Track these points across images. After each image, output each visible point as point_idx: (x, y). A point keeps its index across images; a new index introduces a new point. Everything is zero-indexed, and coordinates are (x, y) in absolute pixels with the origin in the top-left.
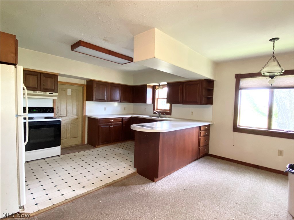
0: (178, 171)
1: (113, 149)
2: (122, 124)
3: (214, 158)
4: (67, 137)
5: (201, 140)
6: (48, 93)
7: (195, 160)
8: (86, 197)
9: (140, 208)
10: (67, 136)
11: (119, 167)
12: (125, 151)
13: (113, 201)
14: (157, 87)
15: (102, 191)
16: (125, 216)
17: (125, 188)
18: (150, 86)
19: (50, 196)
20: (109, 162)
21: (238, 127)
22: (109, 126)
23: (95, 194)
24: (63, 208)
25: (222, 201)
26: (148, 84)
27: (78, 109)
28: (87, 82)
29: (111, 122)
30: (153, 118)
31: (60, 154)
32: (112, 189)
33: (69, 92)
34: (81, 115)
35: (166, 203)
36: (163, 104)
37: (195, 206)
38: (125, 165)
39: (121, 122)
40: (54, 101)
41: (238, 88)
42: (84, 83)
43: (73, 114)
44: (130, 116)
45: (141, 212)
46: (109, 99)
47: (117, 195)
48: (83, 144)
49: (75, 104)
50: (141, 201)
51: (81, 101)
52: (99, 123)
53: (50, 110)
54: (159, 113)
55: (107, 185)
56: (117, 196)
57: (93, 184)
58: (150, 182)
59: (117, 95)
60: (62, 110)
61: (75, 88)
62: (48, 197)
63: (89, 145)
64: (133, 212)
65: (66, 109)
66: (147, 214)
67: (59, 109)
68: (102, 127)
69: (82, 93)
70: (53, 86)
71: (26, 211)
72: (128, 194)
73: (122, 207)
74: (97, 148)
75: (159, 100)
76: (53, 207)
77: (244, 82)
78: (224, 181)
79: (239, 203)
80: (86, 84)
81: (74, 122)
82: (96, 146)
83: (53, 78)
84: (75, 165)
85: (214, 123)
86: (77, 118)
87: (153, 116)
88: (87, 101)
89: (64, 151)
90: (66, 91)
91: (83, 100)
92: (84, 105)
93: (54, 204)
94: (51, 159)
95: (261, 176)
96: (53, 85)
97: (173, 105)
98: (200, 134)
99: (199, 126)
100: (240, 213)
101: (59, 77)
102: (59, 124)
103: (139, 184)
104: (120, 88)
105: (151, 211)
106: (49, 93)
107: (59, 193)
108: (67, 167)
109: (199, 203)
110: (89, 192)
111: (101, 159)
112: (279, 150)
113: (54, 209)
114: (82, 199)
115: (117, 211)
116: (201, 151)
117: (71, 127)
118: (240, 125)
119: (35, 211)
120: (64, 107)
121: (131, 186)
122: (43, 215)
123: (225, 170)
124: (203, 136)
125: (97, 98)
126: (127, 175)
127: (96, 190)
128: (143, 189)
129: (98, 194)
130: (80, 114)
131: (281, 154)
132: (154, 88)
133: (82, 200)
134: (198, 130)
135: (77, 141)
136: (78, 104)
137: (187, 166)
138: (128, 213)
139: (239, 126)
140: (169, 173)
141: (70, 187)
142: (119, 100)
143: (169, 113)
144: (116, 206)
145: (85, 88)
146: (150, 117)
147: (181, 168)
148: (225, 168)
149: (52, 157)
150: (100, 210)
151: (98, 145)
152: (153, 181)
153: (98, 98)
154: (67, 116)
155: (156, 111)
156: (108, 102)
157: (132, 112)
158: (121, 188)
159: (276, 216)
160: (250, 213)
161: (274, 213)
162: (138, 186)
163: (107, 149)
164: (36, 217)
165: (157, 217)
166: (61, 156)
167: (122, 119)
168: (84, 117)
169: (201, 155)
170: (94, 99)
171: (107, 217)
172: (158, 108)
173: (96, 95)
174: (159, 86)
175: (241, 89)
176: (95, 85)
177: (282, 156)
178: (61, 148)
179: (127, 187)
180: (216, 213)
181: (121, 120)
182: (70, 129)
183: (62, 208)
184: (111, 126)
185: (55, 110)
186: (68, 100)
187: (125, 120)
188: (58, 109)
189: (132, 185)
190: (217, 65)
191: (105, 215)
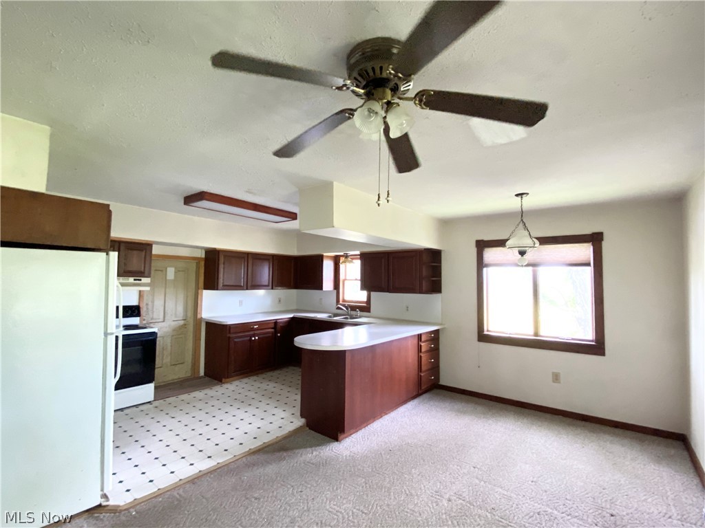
0: (381, 420)
1: (257, 384)
2: (276, 332)
3: (449, 392)
4: (163, 365)
5: (423, 359)
6: (131, 280)
7: (414, 398)
8: (216, 474)
9: (312, 486)
10: (164, 361)
11: (272, 419)
12: (282, 387)
13: (266, 477)
14: (342, 259)
15: (243, 462)
16: (288, 499)
17: (285, 454)
18: (328, 257)
19: (149, 476)
20: (252, 410)
21: (486, 333)
22: (248, 338)
23: (232, 467)
24: (178, 494)
25: (451, 466)
26: (325, 254)
27: (186, 307)
28: (206, 252)
29: (253, 329)
30: (335, 318)
31: (152, 398)
32: (262, 457)
33: (171, 273)
34: (192, 318)
35: (357, 473)
36: (354, 292)
37: (406, 476)
38: (283, 414)
39: (272, 328)
40: (141, 294)
41: (481, 264)
42: (202, 254)
43: (176, 317)
44: (291, 316)
45: (315, 491)
46: (249, 284)
47: (271, 466)
48: (196, 376)
49: (181, 297)
50: (315, 474)
51: (194, 291)
52: (230, 333)
53: (133, 312)
54: (347, 309)
55: (252, 451)
56: (271, 469)
57: (226, 450)
58: (329, 442)
59: (265, 273)
60: (154, 310)
61: (181, 264)
62: (146, 478)
63: (207, 378)
64: (301, 492)
65: (163, 308)
66: (325, 493)
67: (150, 307)
68: (236, 340)
69: (195, 274)
70: (143, 265)
71: (112, 502)
72: (292, 464)
73: (282, 485)
74: (224, 383)
75: (346, 282)
76: (160, 494)
77: (490, 254)
78: (460, 432)
79: (478, 467)
80: (203, 256)
81: (180, 331)
82: (223, 380)
83: (142, 250)
84: (186, 419)
85: (446, 326)
86: (185, 325)
87: (336, 315)
88: (205, 289)
89: (161, 392)
90: (164, 271)
91: (197, 289)
92: (199, 297)
93: (159, 488)
94: (135, 409)
95: (525, 420)
96: (143, 262)
97: (372, 293)
98: (420, 348)
99: (418, 335)
100: (477, 482)
101: (154, 246)
102: (151, 340)
103: (311, 447)
104: (271, 260)
105: (331, 488)
106: (135, 280)
107: (166, 470)
108: (172, 423)
109: (413, 470)
110: (220, 466)
111: (236, 405)
112: (553, 373)
113: (162, 495)
114: (210, 477)
115: (273, 492)
116: (423, 379)
117: (171, 343)
118: (489, 329)
119: (128, 502)
120: (159, 303)
121: (297, 451)
122: (144, 507)
123: (464, 413)
124: (426, 352)
125: (225, 284)
126: (287, 432)
127: (231, 461)
128: (317, 453)
129: (238, 467)
130: (190, 314)
131: (557, 379)
132: (336, 261)
133: (209, 479)
134: (415, 341)
135: (183, 372)
136: (187, 297)
137: (398, 409)
138: (293, 494)
139: (488, 331)
140: (365, 424)
141: (183, 458)
142: (268, 286)
143: (366, 308)
144: (271, 484)
145: (203, 263)
146: (330, 317)
147: (387, 414)
148: (465, 409)
149: (136, 406)
150: (244, 492)
151: (228, 378)
152: (336, 439)
153: (228, 284)
154: (164, 321)
155: (341, 304)
156: (247, 289)
157: (294, 307)
158: (278, 454)
159: (533, 483)
160: (494, 480)
161: (531, 478)
162: (308, 449)
163: (245, 386)
164: (131, 510)
165: (341, 497)
166: (156, 403)
167: (276, 322)
168: (198, 322)
169: (424, 387)
170: (221, 285)
171: (256, 501)
172: (347, 298)
173: (223, 277)
174: (346, 256)
175: (487, 266)
176: (222, 259)
177: (559, 382)
178: (155, 387)
179: (290, 454)
180: (439, 484)
181: (272, 326)
182: (169, 348)
183: (175, 494)
184: (253, 338)
185: (143, 311)
186: (167, 290)
187: (281, 324)
188: (147, 309)
189: (297, 448)
190: (446, 224)
191: (253, 500)
